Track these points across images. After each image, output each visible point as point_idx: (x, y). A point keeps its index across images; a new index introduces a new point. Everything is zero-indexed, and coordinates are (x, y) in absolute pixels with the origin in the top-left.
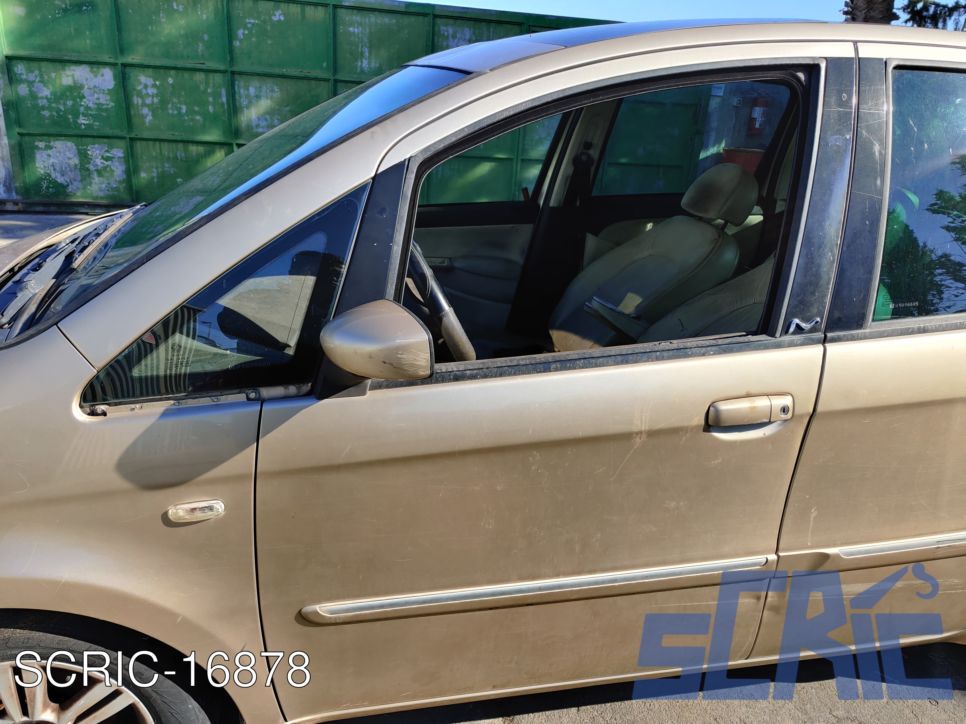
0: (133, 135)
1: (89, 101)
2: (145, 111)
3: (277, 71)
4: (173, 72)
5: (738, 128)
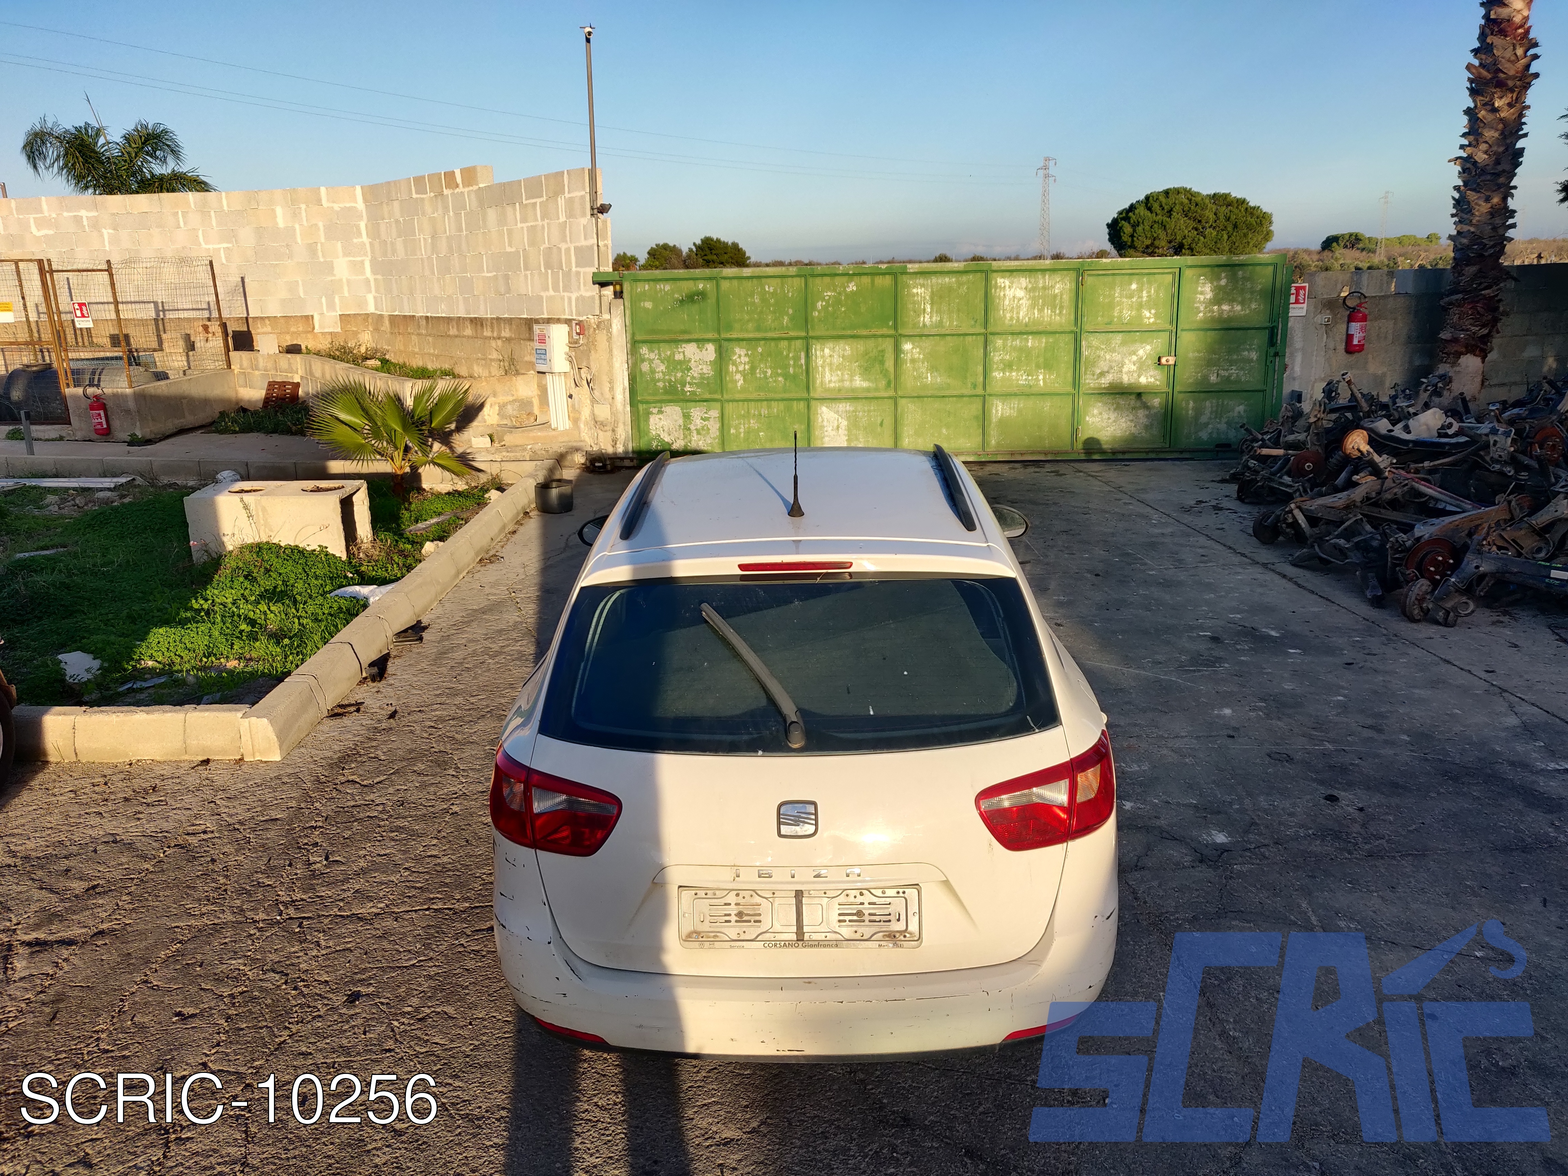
0: (726, 397)
1: (695, 373)
2: (738, 376)
3: (849, 332)
4: (762, 342)
5: (1332, 346)
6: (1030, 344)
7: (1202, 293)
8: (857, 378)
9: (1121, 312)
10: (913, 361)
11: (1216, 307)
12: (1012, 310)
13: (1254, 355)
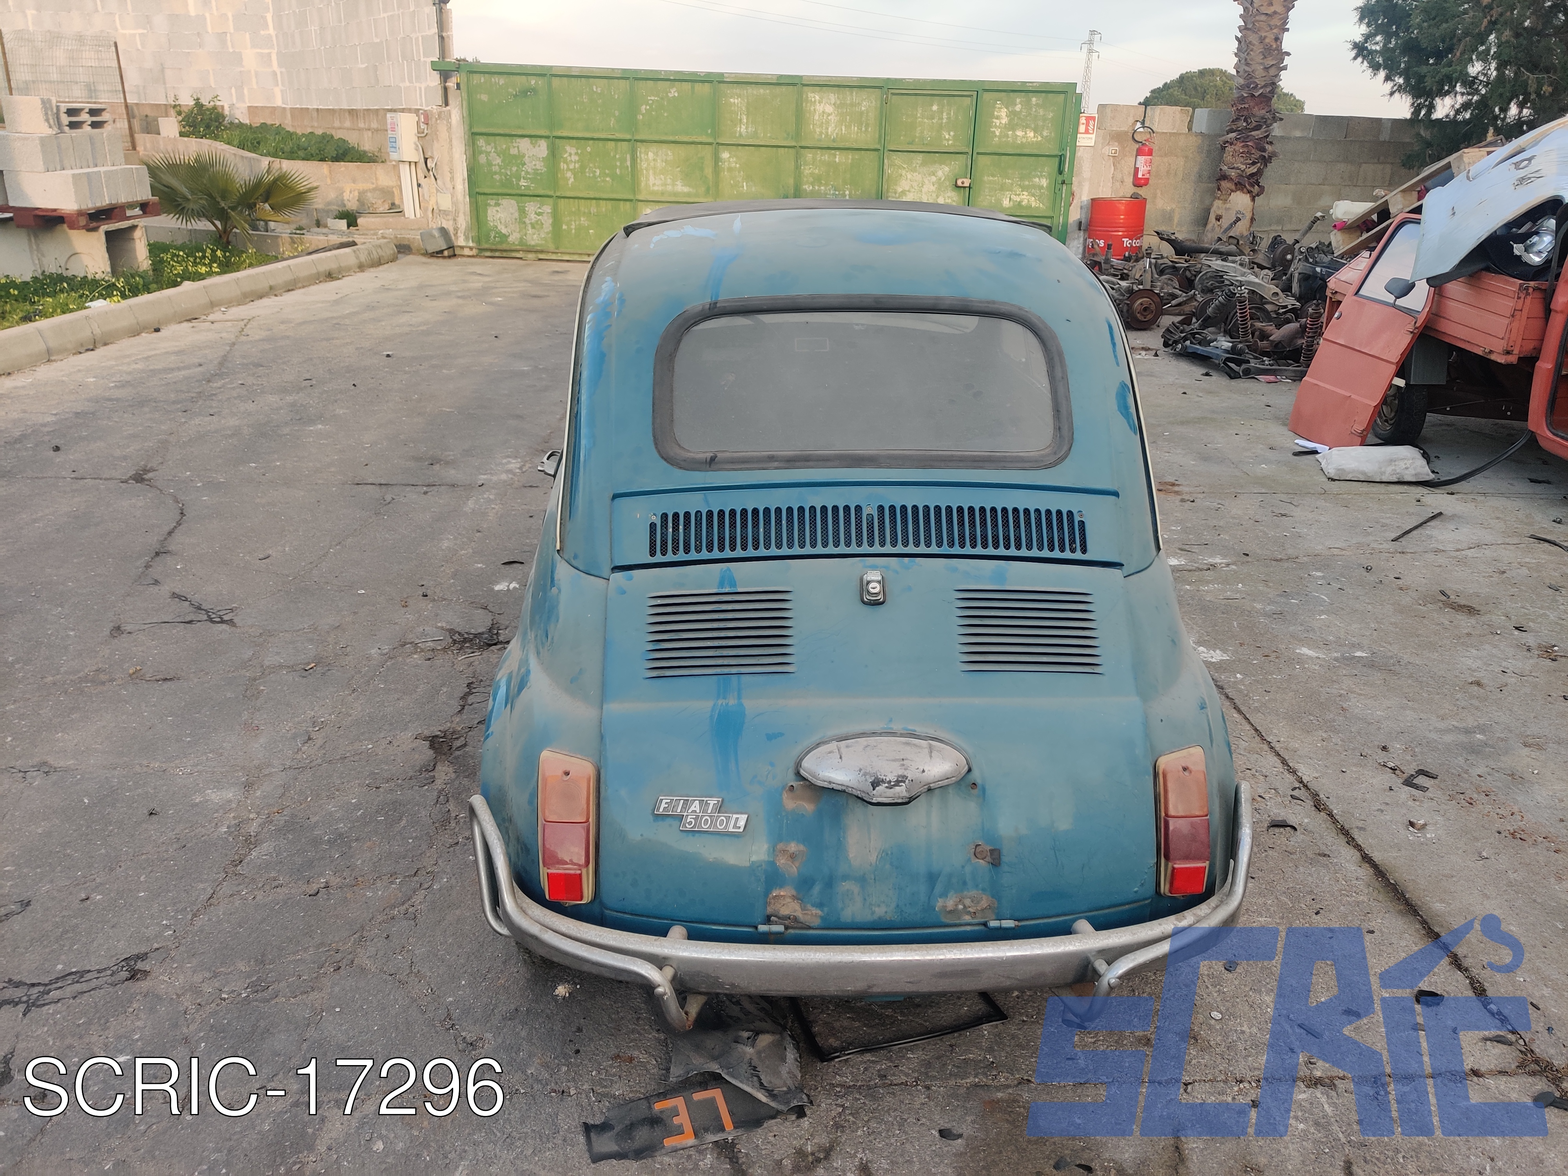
0: (558, 194)
1: (529, 167)
2: (569, 174)
3: (671, 138)
4: (591, 142)
5: (1119, 176)
6: (837, 160)
7: (998, 118)
8: (678, 183)
9: (922, 132)
10: (730, 169)
11: (1010, 133)
12: (821, 126)
13: (1044, 182)
